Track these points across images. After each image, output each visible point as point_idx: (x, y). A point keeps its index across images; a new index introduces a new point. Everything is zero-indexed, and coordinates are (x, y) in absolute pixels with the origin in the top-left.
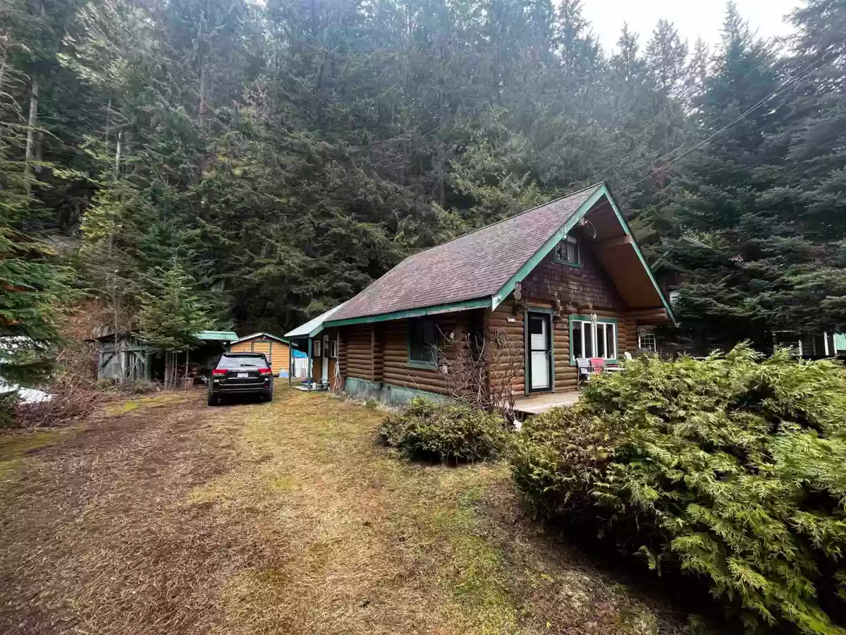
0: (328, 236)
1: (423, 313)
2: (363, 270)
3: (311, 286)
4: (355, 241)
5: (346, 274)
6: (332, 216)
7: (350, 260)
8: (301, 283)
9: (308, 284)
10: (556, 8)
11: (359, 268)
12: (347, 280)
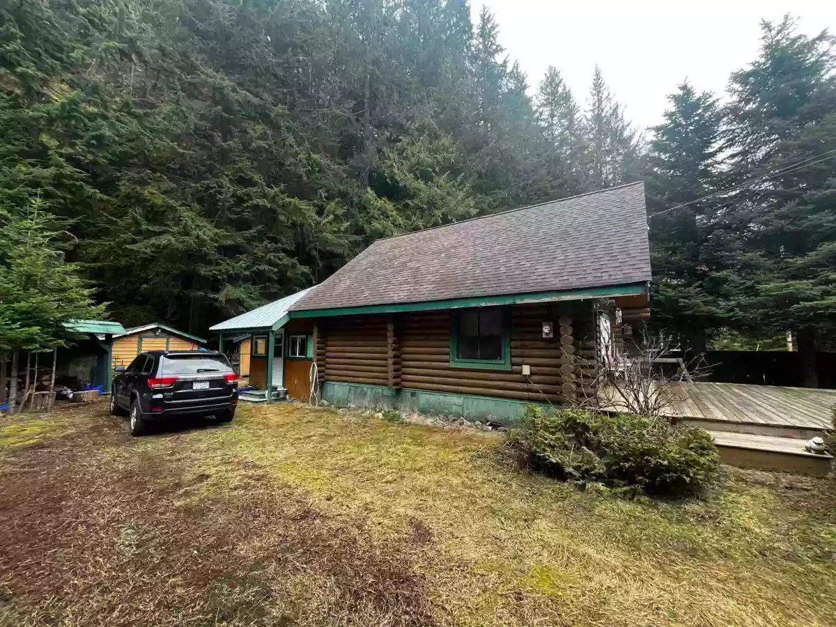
0: (247, 207)
1: (508, 302)
2: (290, 254)
3: (223, 267)
4: (282, 218)
5: (271, 256)
6: (254, 184)
7: (274, 240)
8: (209, 263)
9: (218, 264)
10: (474, 27)
11: (284, 250)
12: (270, 263)
